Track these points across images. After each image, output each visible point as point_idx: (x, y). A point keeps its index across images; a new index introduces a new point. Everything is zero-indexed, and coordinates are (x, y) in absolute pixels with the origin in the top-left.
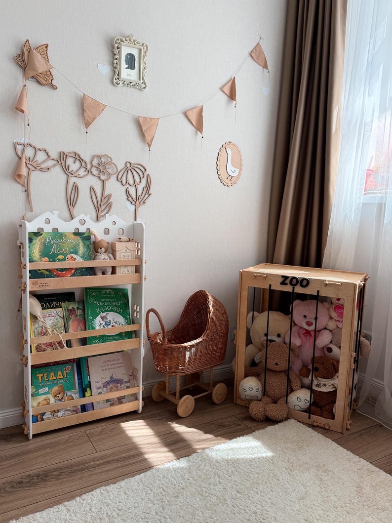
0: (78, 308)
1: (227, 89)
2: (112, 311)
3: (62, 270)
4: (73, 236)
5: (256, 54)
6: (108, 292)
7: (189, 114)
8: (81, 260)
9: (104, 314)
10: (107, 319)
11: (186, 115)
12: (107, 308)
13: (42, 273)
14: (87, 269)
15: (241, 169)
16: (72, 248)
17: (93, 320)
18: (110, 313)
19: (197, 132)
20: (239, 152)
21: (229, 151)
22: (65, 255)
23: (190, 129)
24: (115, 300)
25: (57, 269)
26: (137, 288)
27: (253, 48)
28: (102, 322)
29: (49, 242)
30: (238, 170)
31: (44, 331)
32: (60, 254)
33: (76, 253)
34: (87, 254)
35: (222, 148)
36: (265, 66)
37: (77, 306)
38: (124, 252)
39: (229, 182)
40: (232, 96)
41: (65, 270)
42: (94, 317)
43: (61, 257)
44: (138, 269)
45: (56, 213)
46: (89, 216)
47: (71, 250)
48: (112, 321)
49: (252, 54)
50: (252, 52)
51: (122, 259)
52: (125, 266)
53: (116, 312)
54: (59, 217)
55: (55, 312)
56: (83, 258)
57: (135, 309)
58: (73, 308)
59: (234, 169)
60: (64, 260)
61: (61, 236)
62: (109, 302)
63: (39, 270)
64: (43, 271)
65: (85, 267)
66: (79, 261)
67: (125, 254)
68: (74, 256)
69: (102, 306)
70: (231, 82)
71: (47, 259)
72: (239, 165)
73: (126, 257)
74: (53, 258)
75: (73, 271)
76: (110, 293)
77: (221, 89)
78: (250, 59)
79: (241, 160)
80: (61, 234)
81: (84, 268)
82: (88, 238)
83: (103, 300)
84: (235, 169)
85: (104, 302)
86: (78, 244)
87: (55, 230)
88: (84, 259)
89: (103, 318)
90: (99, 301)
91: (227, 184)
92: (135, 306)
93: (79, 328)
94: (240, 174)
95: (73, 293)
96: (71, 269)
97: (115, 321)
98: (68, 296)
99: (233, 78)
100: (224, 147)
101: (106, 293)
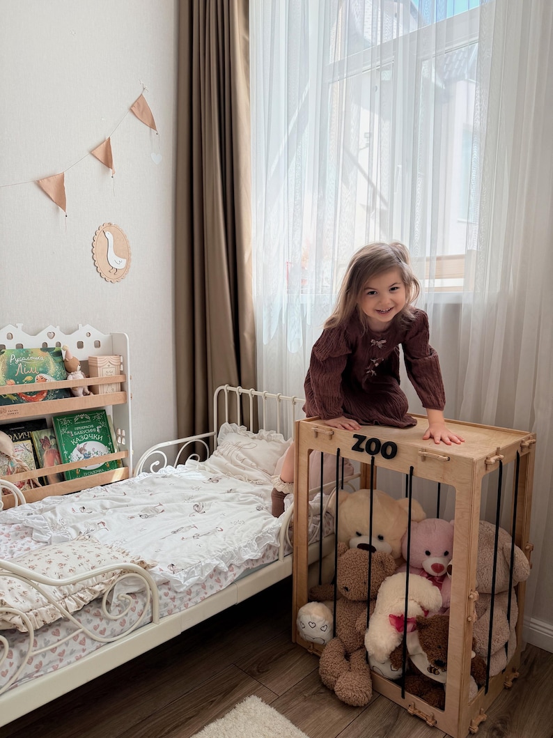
0: (51, 437)
1: (100, 153)
2: (90, 439)
3: (31, 393)
4: (41, 352)
5: (140, 109)
6: (82, 418)
7: (45, 183)
8: (53, 380)
9: (81, 446)
10: (85, 450)
11: (39, 184)
12: (83, 438)
13: (8, 398)
14: (61, 390)
15: (129, 260)
16: (42, 367)
17: (69, 454)
18: (88, 442)
19: (58, 208)
20: (125, 236)
21: (109, 235)
22: (34, 375)
23: (48, 205)
24: (92, 426)
25: (26, 393)
26: (121, 409)
27: (134, 102)
28: (80, 455)
29: (14, 361)
30: (124, 261)
31: (11, 470)
32: (28, 375)
33: (45, 372)
34: (59, 373)
35: (99, 231)
36: (153, 126)
37: (50, 434)
38: (106, 368)
39: (112, 276)
40: (107, 162)
41: (35, 393)
42: (71, 451)
43: (29, 378)
44: (122, 388)
45: (20, 325)
46: (58, 327)
47: (41, 369)
48: (92, 452)
49: (133, 109)
50: (133, 106)
51: (105, 376)
52: (109, 384)
53: (95, 440)
54: (24, 330)
55: (22, 446)
56: (55, 377)
57: (120, 434)
58: (46, 437)
59: (119, 259)
60: (33, 381)
61: (27, 353)
62: (85, 429)
63: (5, 395)
64: (10, 397)
65: (58, 388)
66: (52, 381)
67: (108, 370)
68: (44, 376)
69: (78, 436)
70: (105, 143)
71: (12, 381)
72: (124, 252)
73: (109, 374)
74: (20, 379)
75: (45, 395)
76: (84, 419)
77: (92, 153)
78: (130, 115)
79: (128, 247)
80: (27, 351)
81: (57, 390)
82: (59, 354)
83: (78, 428)
84: (121, 259)
85: (79, 430)
86: (48, 362)
87: (20, 346)
88: (56, 379)
89: (80, 451)
90: (73, 431)
91: (110, 280)
92: (119, 430)
93: (55, 461)
94: (127, 267)
95: (45, 420)
96: (42, 392)
97: (96, 451)
98: (39, 424)
99: (107, 138)
100: (102, 230)
101: (80, 420)
